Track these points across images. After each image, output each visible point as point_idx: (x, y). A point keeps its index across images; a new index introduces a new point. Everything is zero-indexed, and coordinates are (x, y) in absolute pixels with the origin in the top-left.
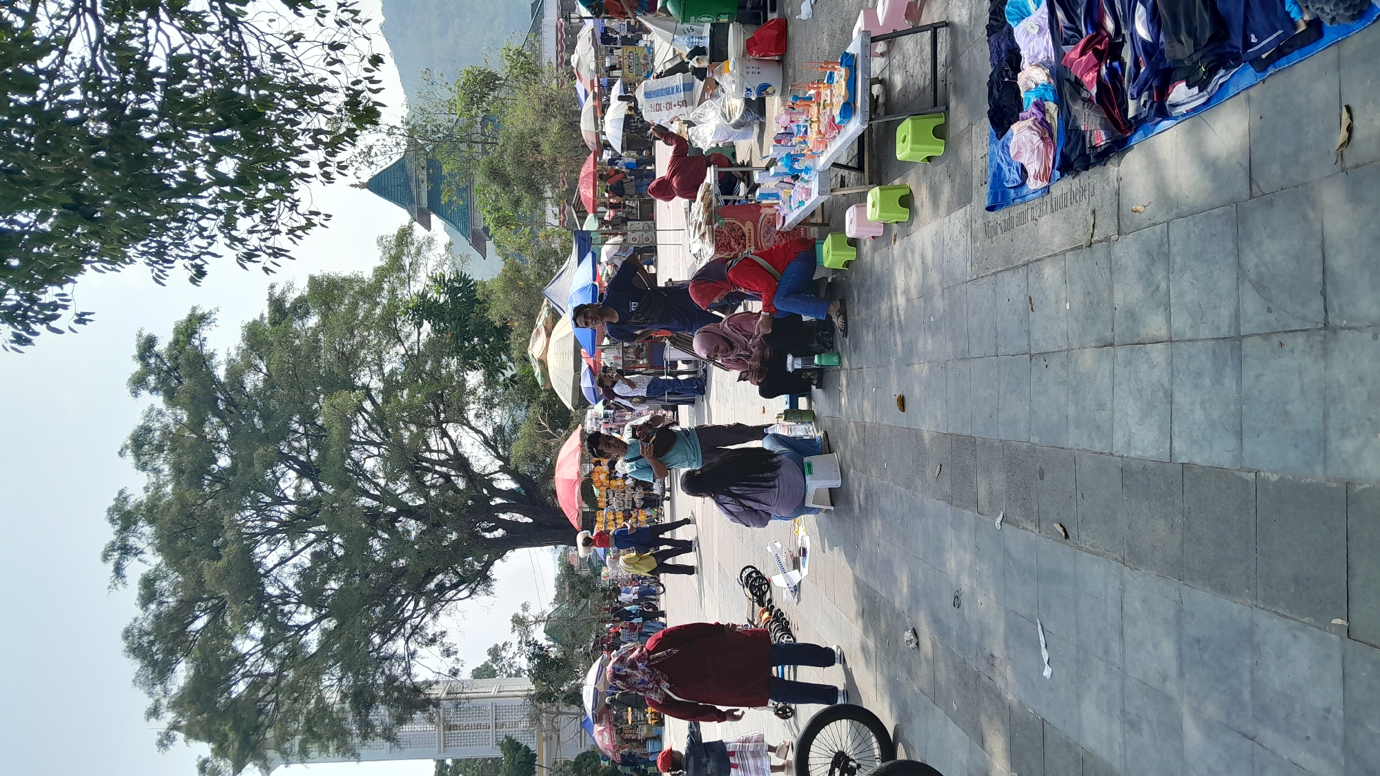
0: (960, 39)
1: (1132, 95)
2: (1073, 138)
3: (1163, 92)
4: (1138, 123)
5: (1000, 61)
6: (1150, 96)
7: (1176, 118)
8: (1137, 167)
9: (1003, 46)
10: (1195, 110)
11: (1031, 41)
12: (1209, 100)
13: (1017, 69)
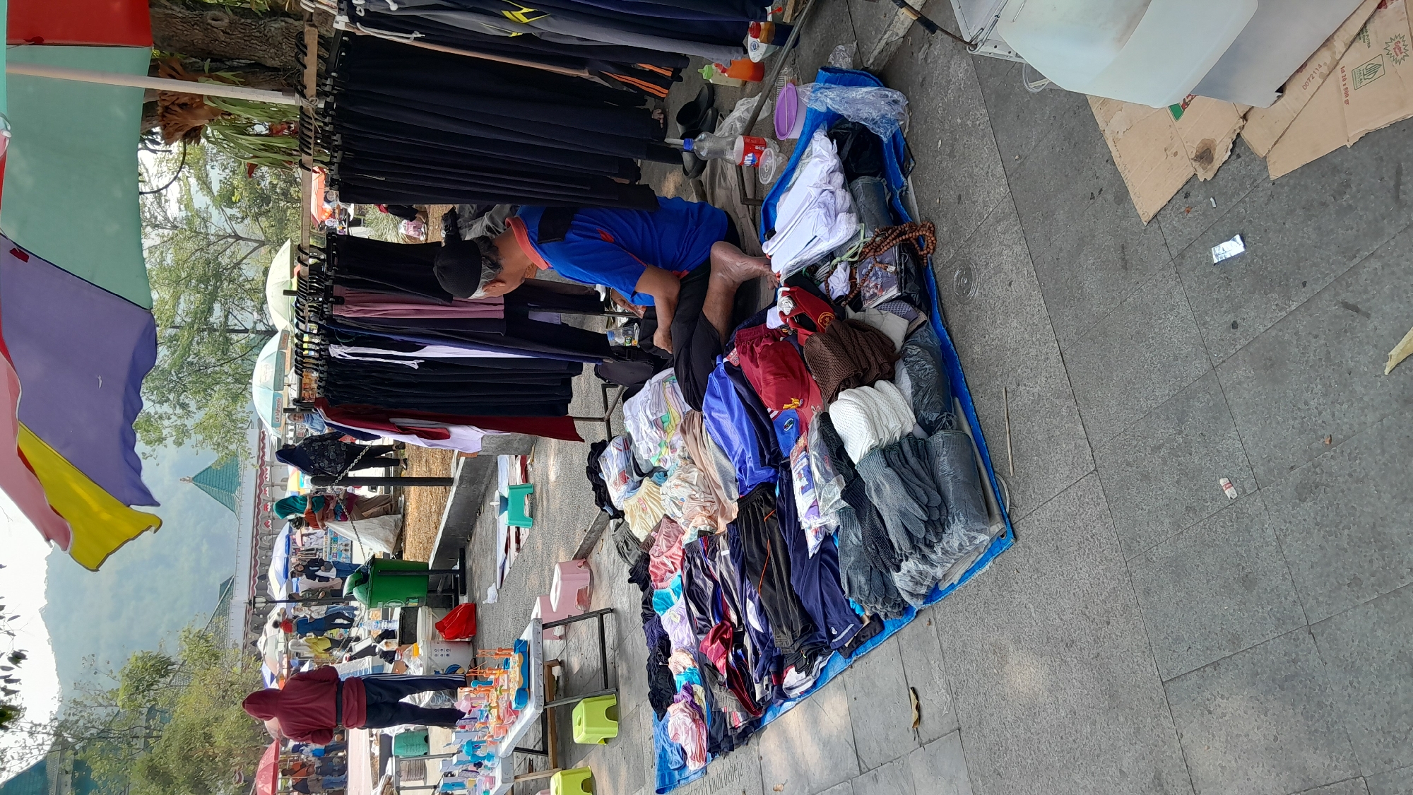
0: (623, 624)
1: (756, 680)
2: (717, 721)
3: (779, 676)
4: (766, 705)
5: (654, 646)
6: (770, 680)
7: (794, 700)
8: (772, 746)
9: (655, 632)
10: (807, 691)
11: (675, 628)
12: (815, 684)
13: (668, 655)
